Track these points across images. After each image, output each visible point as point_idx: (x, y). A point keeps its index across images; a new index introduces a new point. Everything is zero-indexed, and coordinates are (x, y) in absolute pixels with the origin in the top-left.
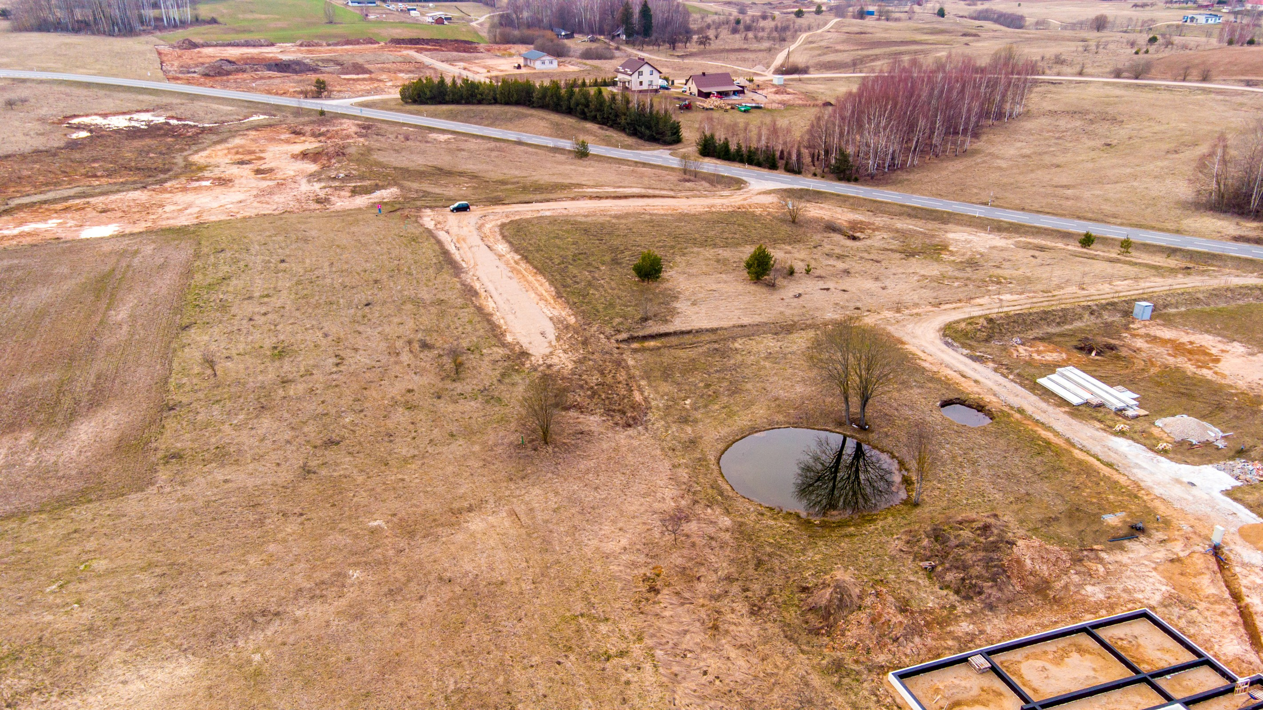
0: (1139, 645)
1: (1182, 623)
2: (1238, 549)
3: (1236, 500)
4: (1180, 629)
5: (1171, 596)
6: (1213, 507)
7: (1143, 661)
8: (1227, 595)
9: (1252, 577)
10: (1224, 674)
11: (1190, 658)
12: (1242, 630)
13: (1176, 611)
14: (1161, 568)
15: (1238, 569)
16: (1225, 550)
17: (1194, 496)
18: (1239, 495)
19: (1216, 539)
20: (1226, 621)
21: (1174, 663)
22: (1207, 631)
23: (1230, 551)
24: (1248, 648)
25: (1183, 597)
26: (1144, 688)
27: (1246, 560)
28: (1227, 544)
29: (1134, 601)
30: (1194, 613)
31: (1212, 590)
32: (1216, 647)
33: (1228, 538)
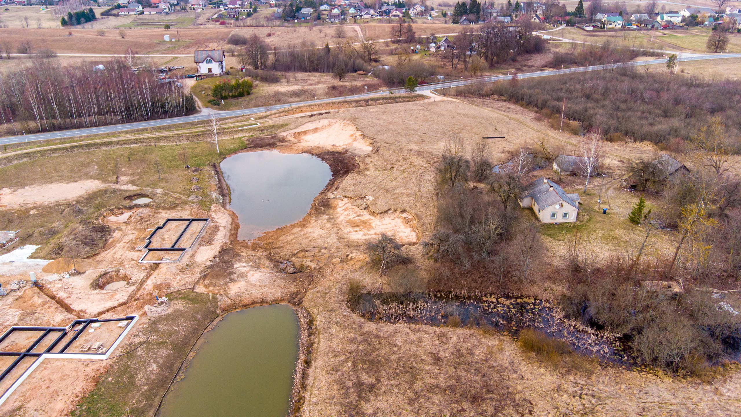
0: (16, 344)
1: (33, 322)
2: (45, 278)
3: (36, 258)
4: (33, 325)
5: (23, 314)
6: (26, 267)
7: (22, 349)
8: (48, 299)
9: (57, 286)
10: (60, 330)
11: (42, 333)
12: (61, 309)
13: (28, 319)
14: (13, 306)
15: (49, 286)
16: (40, 281)
17: (15, 266)
18: (36, 255)
19: (33, 279)
20: (52, 309)
21: (35, 340)
22: (45, 319)
23: (42, 280)
24: (66, 314)
25: (28, 311)
26: (26, 359)
27: (51, 280)
28: (39, 278)
29: (6, 327)
30: (37, 315)
31: (40, 301)
32: (52, 322)
33: (39, 276)
